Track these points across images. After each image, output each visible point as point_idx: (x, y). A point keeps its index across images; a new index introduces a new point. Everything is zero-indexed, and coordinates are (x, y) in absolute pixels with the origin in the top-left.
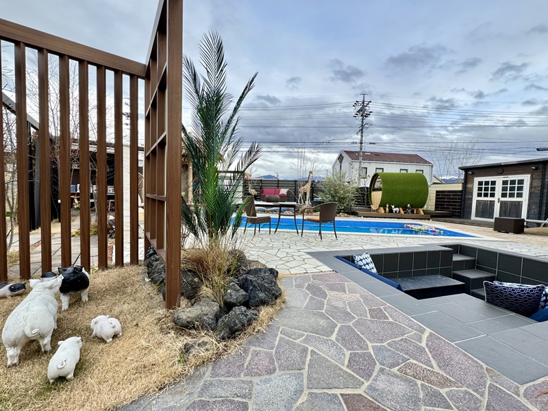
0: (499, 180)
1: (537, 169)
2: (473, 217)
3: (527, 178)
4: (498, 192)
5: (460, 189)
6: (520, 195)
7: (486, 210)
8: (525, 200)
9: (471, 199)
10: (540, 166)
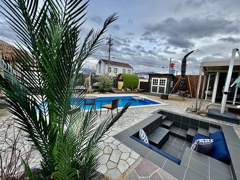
0: (159, 79)
1: (169, 77)
2: (151, 92)
3: (166, 79)
4: (159, 83)
5: (148, 81)
6: (164, 85)
7: (155, 89)
8: (165, 86)
9: (151, 85)
10: (170, 76)
